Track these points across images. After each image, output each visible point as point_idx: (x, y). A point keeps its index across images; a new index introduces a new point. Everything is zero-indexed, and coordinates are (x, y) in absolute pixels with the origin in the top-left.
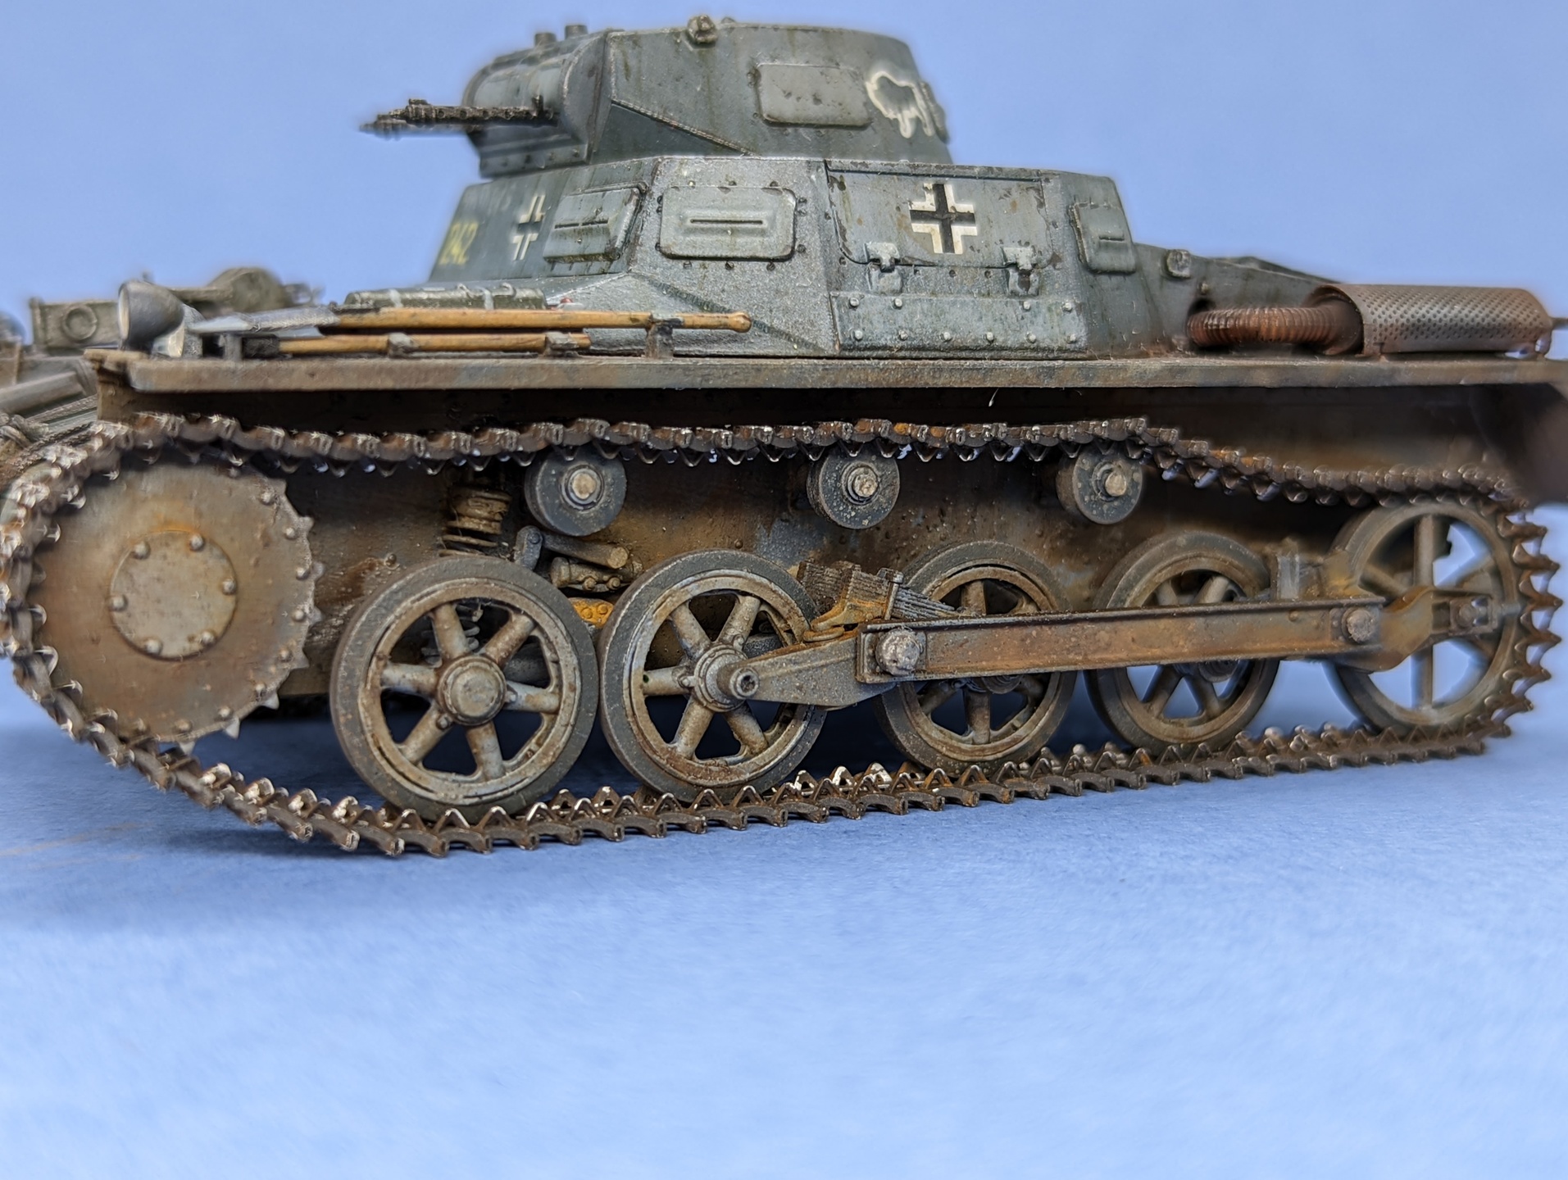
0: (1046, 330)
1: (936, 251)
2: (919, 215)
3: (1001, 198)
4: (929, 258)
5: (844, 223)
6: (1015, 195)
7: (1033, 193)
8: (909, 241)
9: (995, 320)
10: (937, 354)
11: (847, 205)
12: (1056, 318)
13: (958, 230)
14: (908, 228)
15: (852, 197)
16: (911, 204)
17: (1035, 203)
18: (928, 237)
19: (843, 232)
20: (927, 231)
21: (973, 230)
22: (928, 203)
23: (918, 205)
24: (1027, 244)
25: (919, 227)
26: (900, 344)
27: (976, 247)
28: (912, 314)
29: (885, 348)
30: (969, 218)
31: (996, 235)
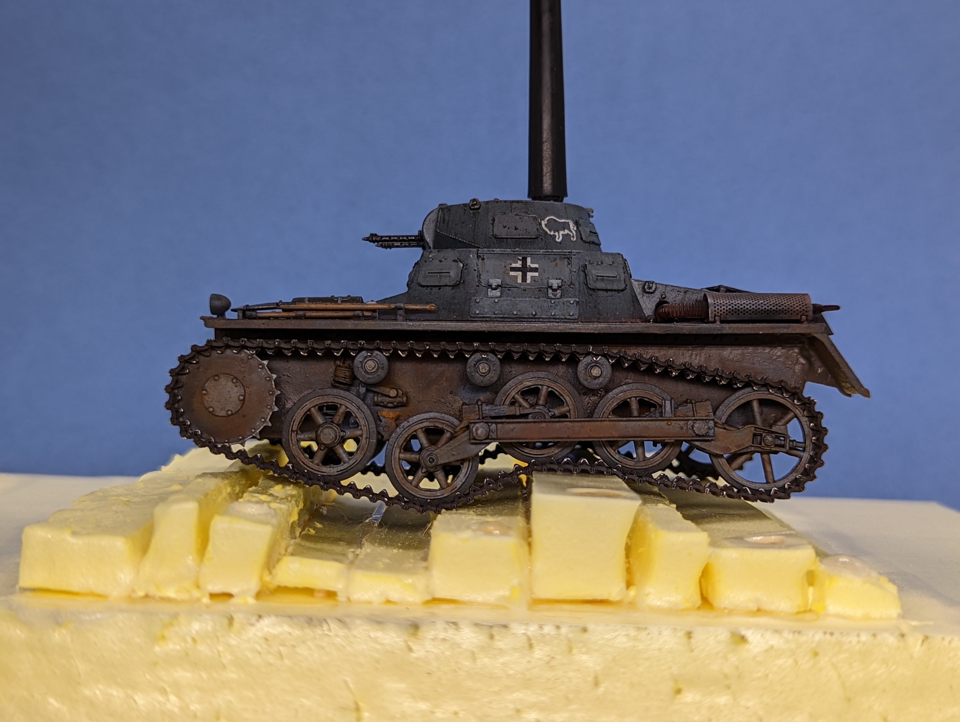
0: (560, 311)
1: (518, 282)
2: (514, 269)
3: (551, 262)
4: (515, 285)
5: (481, 273)
6: (558, 261)
7: (566, 260)
8: (507, 278)
9: (538, 307)
10: (512, 320)
11: (483, 266)
12: (566, 307)
13: (529, 275)
14: (508, 274)
15: (486, 263)
16: (511, 264)
17: (566, 263)
18: (515, 277)
19: (480, 275)
20: (516, 274)
21: (536, 274)
22: (519, 264)
23: (514, 265)
24: (560, 279)
25: (512, 273)
26: (494, 316)
27: (536, 280)
28: (502, 305)
29: (489, 317)
30: (535, 270)
31: (546, 275)
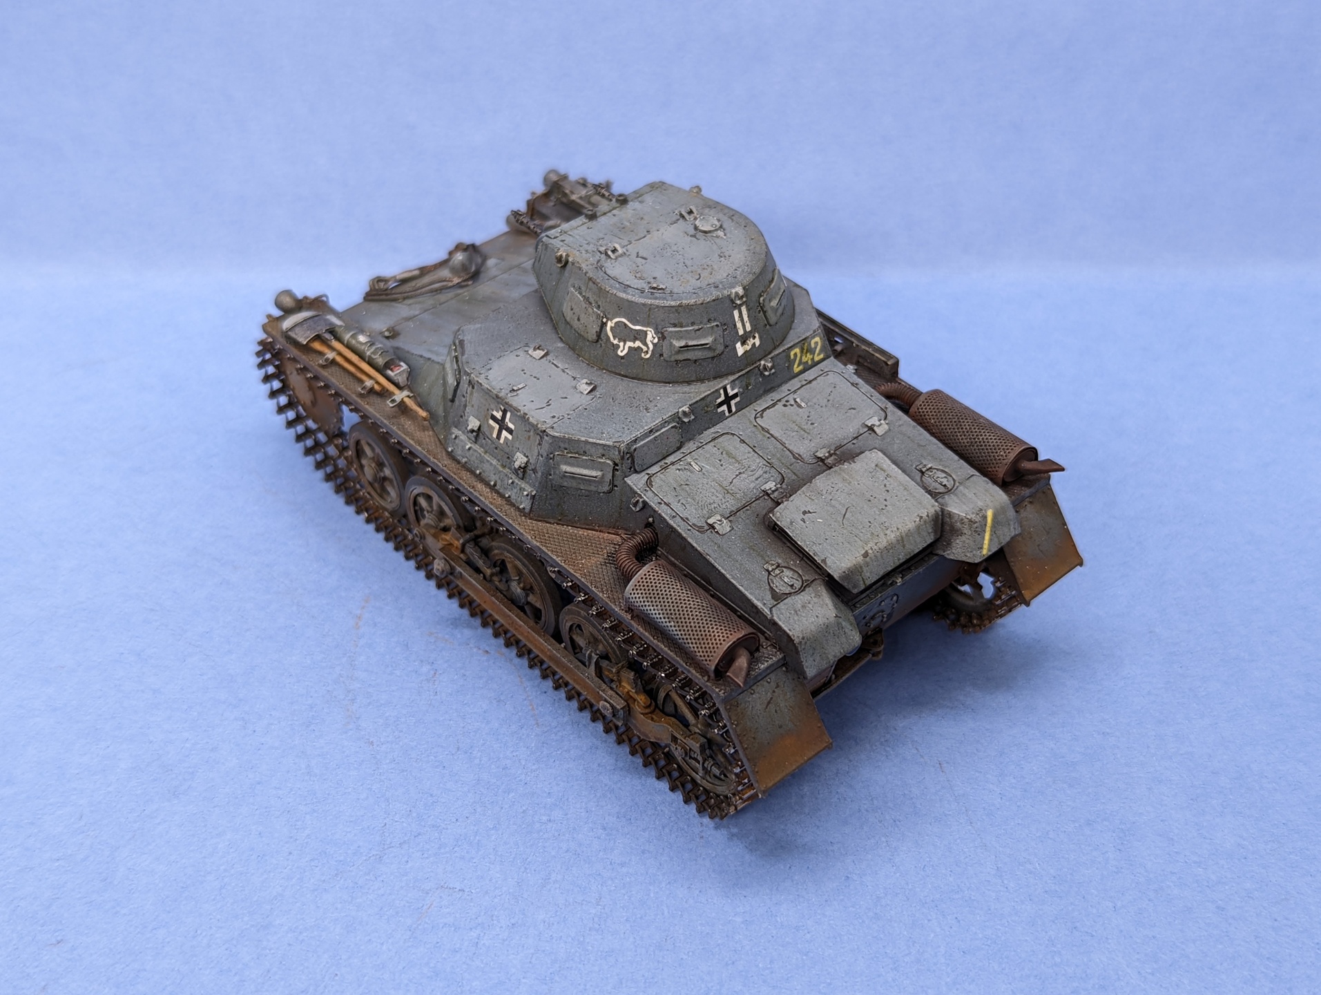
0: (516, 496)
2: (494, 418)
3: (525, 431)
4: (490, 437)
5: (467, 403)
7: (539, 437)
8: (486, 425)
9: (499, 479)
11: (471, 396)
12: (521, 494)
13: (504, 433)
14: (488, 421)
15: (474, 394)
16: (491, 411)
17: (538, 442)
18: (493, 428)
19: (466, 406)
20: (494, 425)
21: (510, 437)
22: (499, 415)
23: (495, 413)
24: (527, 457)
25: (491, 422)
26: (463, 463)
27: (509, 444)
28: (472, 455)
30: (510, 431)
31: (517, 445)
